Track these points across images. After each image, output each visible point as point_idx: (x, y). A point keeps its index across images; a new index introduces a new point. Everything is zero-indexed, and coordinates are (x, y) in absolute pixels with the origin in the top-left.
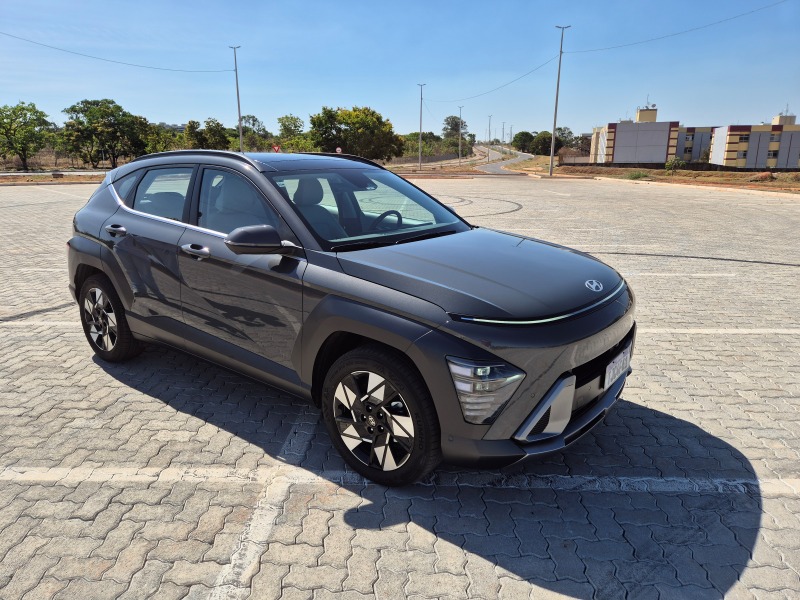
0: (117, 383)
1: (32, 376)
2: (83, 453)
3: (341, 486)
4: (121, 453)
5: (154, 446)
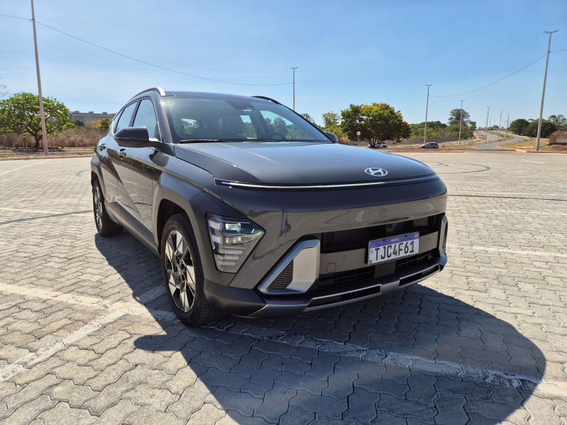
2: (33, 279)
3: (157, 320)
4: (52, 282)
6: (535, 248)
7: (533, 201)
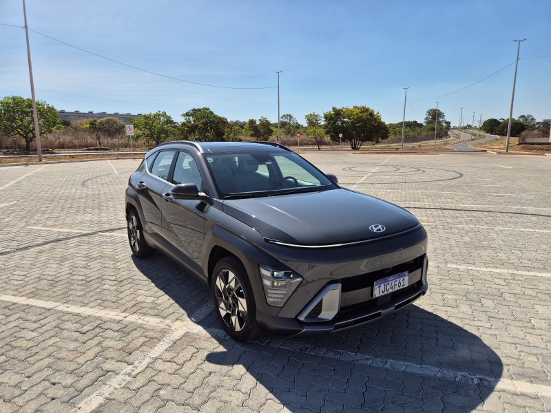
0: (136, 269)
1: (99, 261)
2: (99, 301)
3: (213, 336)
4: (116, 304)
5: (134, 303)
6: (497, 265)
7: (499, 215)
